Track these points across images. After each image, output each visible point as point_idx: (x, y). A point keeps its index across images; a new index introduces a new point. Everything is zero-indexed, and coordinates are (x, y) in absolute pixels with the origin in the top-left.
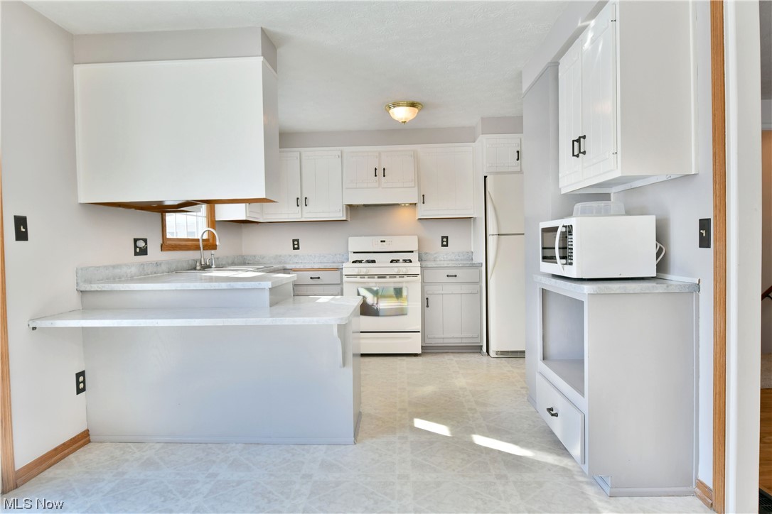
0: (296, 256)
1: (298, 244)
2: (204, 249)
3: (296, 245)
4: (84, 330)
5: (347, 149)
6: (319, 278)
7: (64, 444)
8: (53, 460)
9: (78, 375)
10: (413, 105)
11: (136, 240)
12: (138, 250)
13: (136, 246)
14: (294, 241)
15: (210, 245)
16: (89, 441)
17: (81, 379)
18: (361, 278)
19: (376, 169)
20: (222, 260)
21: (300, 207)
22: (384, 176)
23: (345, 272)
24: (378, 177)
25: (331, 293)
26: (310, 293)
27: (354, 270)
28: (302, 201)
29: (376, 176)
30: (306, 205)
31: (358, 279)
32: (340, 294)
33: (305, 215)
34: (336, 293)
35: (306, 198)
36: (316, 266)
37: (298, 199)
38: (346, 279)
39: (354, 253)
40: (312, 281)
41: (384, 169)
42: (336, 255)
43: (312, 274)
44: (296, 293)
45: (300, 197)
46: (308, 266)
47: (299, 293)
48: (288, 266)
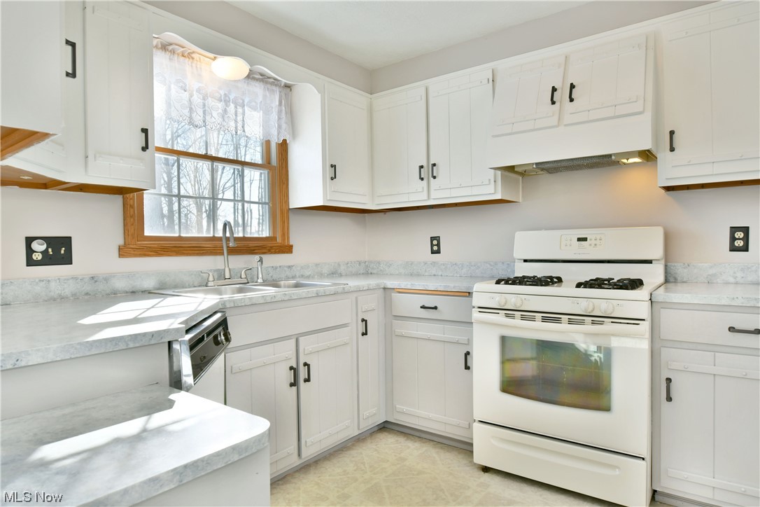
0: (434, 264)
1: (438, 245)
2: (228, 254)
3: (436, 246)
5: (503, 65)
6: (435, 308)
14: (432, 239)
18: (507, 315)
19: (554, 90)
20: (302, 268)
21: (425, 181)
22: (572, 100)
23: (477, 300)
24: (557, 104)
25: (456, 338)
26: (420, 333)
27: (497, 297)
28: (428, 171)
29: (553, 103)
30: (434, 177)
31: (500, 318)
32: (469, 342)
33: (434, 194)
34: (463, 339)
35: (434, 165)
36: (432, 285)
37: (422, 167)
38: (476, 315)
39: (525, 261)
40: (425, 313)
41: (572, 86)
42: (496, 264)
43: (430, 301)
44: (398, 331)
45: (425, 164)
46: (419, 284)
47: (404, 332)
48: (390, 283)
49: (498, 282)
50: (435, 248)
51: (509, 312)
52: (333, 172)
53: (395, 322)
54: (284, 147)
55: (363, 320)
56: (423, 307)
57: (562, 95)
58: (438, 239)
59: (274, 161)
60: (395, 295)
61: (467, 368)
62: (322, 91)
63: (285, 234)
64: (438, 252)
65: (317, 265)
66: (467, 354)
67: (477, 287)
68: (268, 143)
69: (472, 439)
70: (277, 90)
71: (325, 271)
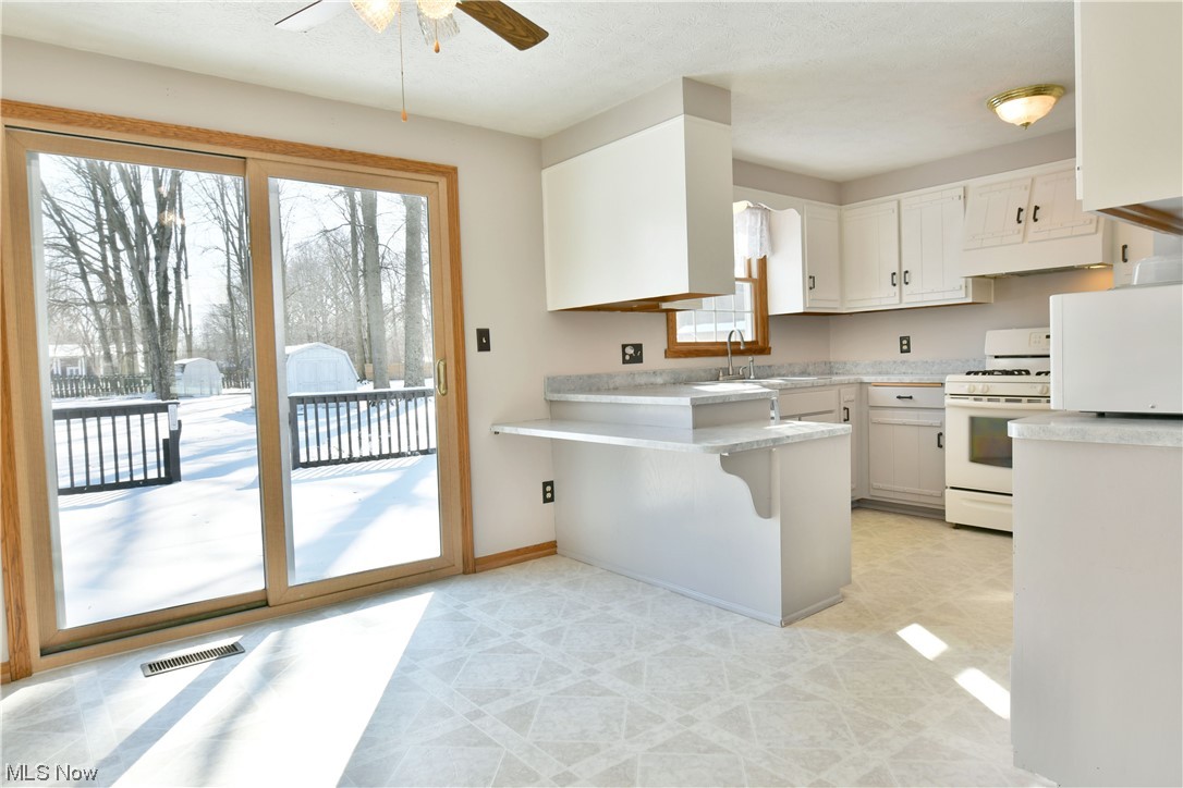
0: (903, 363)
1: (908, 344)
3: (905, 345)
4: (552, 440)
5: (973, 183)
6: (911, 398)
7: (527, 548)
8: (514, 559)
9: (545, 484)
10: (1039, 91)
11: (624, 347)
12: (627, 357)
13: (624, 354)
14: (902, 339)
15: (758, 348)
16: (556, 553)
17: (549, 488)
18: (975, 400)
19: (1020, 210)
20: (779, 367)
21: (897, 287)
22: (1036, 220)
23: (949, 389)
24: (1023, 223)
25: (930, 422)
26: (896, 420)
27: (967, 386)
28: (900, 278)
29: (1020, 222)
30: (907, 283)
31: (970, 402)
32: (942, 425)
33: (905, 299)
34: (937, 422)
35: (907, 272)
36: (907, 379)
37: (894, 274)
38: (948, 401)
39: (996, 357)
40: (900, 403)
41: (1037, 208)
42: (968, 361)
43: (905, 392)
44: (875, 419)
45: (897, 271)
46: (895, 379)
47: (881, 419)
48: (866, 379)
49: (969, 373)
50: (905, 347)
51: (977, 397)
52: (811, 282)
53: (872, 412)
54: (763, 263)
55: (845, 408)
56: (899, 397)
57: (1027, 215)
58: (908, 339)
59: (755, 275)
60: (871, 388)
61: (940, 446)
62: (801, 212)
63: (766, 338)
64: (908, 351)
65: (790, 365)
66: (940, 435)
67: (948, 378)
68: (749, 261)
69: (944, 506)
70: (759, 212)
71: (797, 370)
